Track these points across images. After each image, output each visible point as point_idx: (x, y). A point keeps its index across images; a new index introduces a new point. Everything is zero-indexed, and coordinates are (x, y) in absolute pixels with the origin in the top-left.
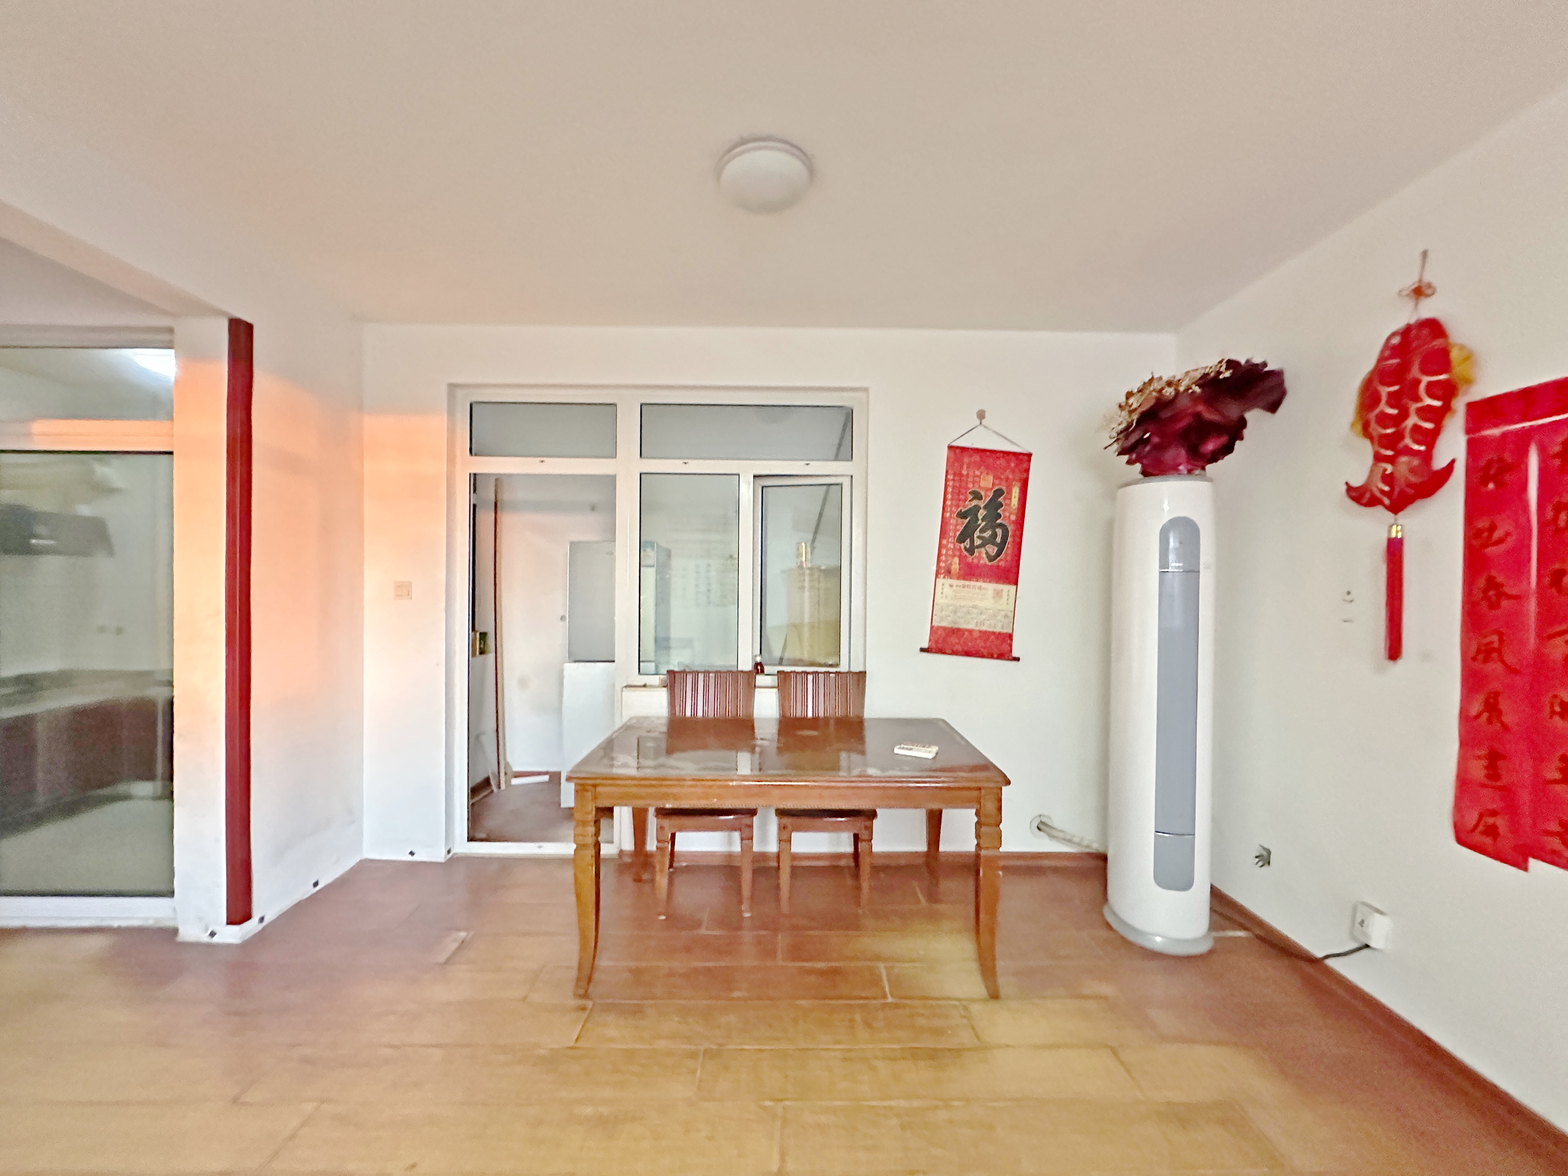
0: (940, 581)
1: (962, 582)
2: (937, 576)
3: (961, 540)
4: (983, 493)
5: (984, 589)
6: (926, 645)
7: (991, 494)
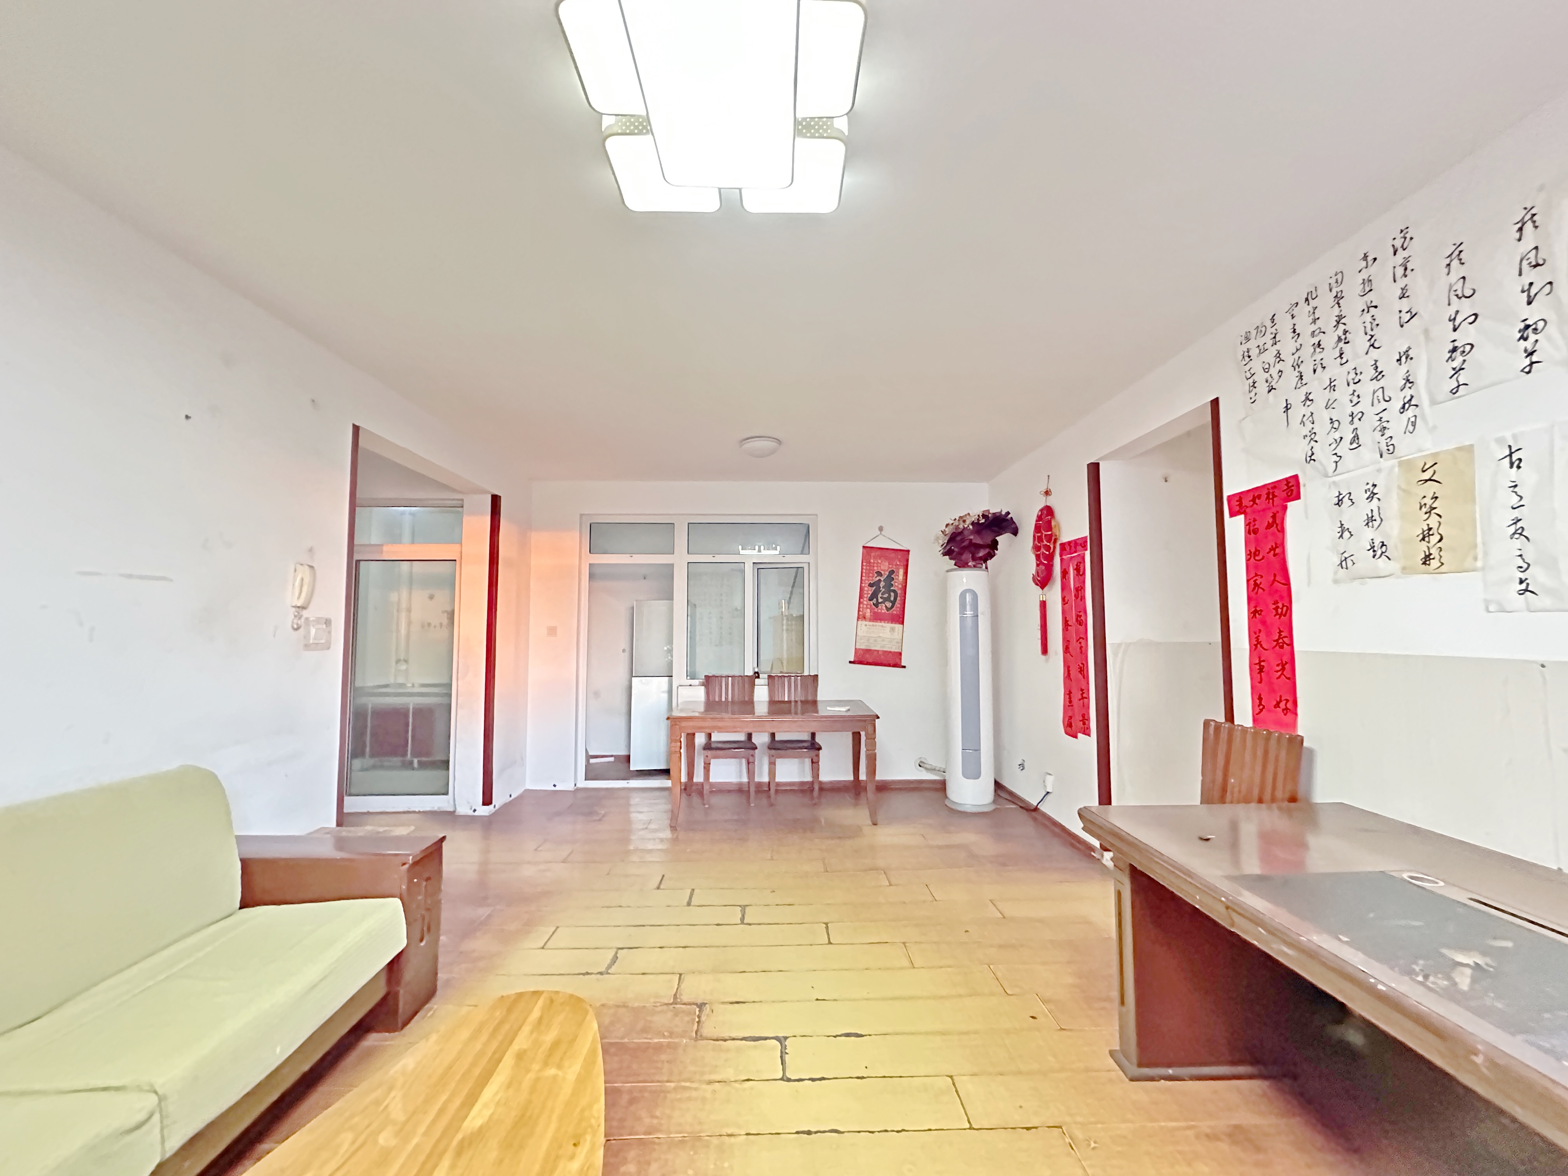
0: (860, 622)
1: (871, 623)
2: (858, 620)
3: (871, 599)
4: (883, 572)
5: (885, 627)
6: (852, 660)
7: (887, 573)
